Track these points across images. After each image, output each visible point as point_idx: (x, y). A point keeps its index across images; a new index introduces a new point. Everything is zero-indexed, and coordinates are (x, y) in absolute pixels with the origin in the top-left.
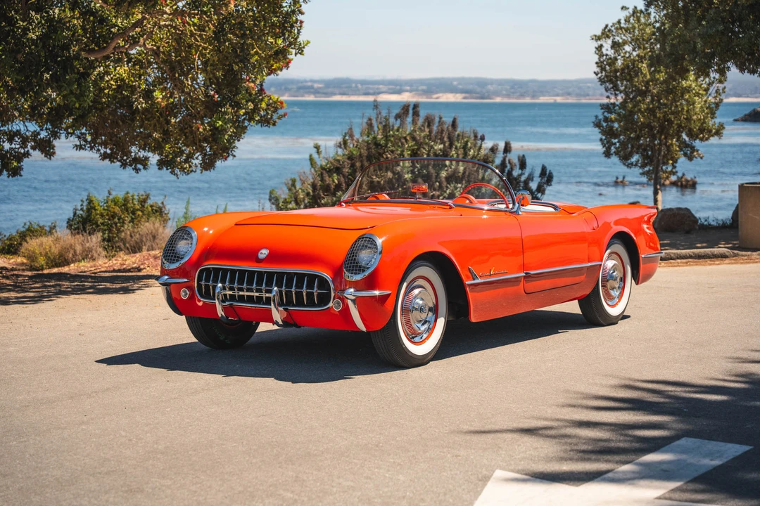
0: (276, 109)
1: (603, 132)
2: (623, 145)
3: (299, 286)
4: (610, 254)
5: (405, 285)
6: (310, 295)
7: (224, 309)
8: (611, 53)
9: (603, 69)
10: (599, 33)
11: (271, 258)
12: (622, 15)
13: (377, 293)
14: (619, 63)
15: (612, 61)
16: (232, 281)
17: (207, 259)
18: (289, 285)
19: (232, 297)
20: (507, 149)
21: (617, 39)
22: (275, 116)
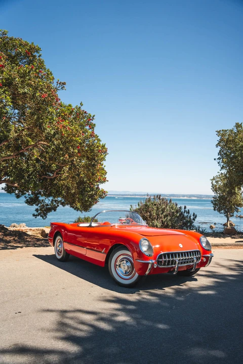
1: (214, 204)
2: (219, 208)
8: (215, 184)
9: (213, 188)
10: (212, 179)
12: (218, 174)
14: (218, 186)
15: (215, 186)
20: (185, 208)
21: (217, 180)
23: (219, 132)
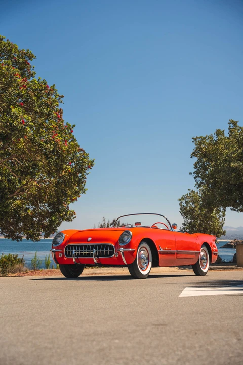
0: (73, 215)
3: (103, 249)
4: (203, 250)
5: (139, 248)
6: (107, 252)
7: (76, 259)
8: (185, 205)
9: (182, 211)
10: (180, 198)
11: (93, 240)
12: (189, 192)
13: (130, 250)
14: (188, 208)
15: (186, 208)
16: (78, 249)
17: (69, 243)
18: (99, 249)
19: (78, 255)
21: (187, 200)
22: (72, 218)
23: (195, 139)
